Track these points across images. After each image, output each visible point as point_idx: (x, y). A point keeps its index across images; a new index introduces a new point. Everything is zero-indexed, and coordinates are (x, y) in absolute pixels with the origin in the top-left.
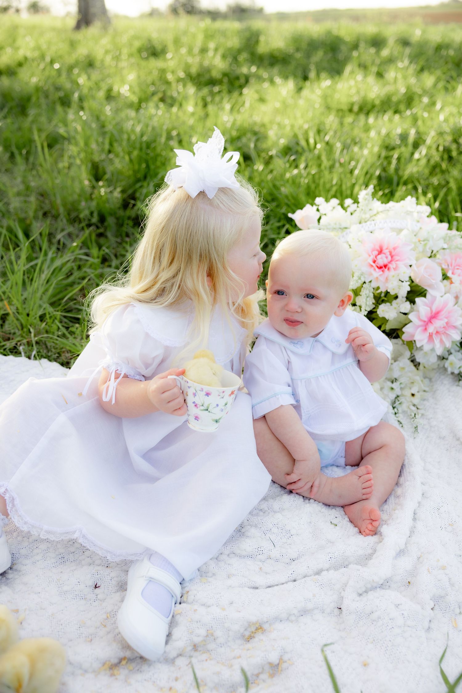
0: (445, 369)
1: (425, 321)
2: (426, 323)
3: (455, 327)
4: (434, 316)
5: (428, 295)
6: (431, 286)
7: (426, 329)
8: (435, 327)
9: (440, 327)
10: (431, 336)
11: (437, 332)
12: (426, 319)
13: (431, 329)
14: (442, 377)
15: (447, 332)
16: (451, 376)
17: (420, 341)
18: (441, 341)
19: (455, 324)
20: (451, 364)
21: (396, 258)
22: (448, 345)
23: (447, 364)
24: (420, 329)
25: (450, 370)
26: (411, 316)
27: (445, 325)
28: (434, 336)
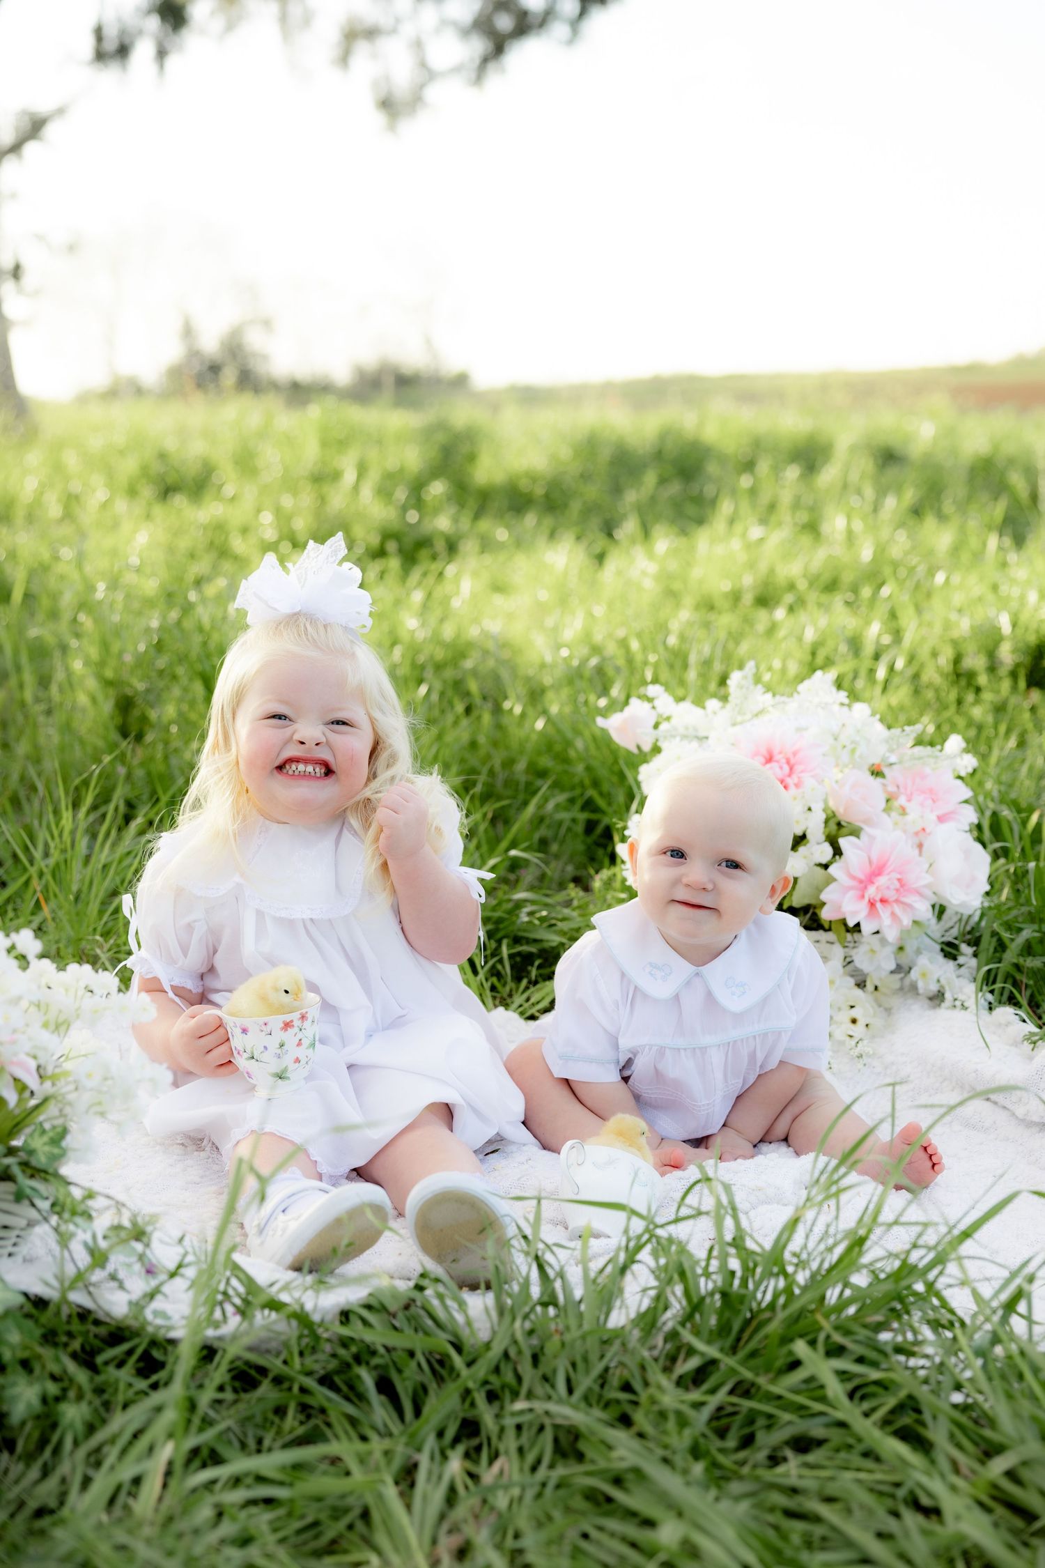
0: (914, 988)
1: (861, 881)
2: (862, 885)
3: (918, 892)
4: (876, 872)
5: (862, 835)
6: (868, 821)
7: (863, 897)
8: (877, 888)
9: (888, 888)
10: (872, 904)
11: (883, 901)
12: (862, 876)
13: (871, 891)
14: (910, 1001)
15: (904, 899)
16: (928, 1001)
17: (855, 913)
18: (893, 914)
19: (914, 886)
20: (924, 975)
21: (798, 768)
22: (906, 921)
23: (914, 974)
24: (851, 894)
25: (920, 985)
26: (831, 869)
27: (897, 885)
28: (879, 905)
